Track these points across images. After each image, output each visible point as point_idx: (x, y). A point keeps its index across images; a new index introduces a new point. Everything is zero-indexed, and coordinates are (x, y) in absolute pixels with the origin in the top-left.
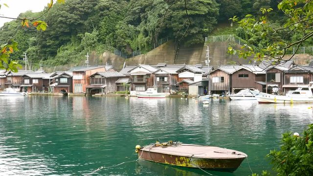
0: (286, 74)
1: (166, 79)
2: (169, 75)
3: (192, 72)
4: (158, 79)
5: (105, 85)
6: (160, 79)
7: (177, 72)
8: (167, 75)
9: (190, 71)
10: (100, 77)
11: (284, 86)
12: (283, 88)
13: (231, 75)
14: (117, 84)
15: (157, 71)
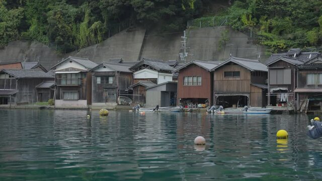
0: (300, 70)
1: (111, 80)
2: (116, 74)
3: (155, 70)
4: (99, 80)
5: (16, 91)
6: (102, 80)
7: (130, 69)
8: (112, 74)
9: (151, 68)
10: (7, 77)
11: (297, 90)
12: (296, 93)
13: (212, 73)
14: (39, 89)
15: (98, 67)
